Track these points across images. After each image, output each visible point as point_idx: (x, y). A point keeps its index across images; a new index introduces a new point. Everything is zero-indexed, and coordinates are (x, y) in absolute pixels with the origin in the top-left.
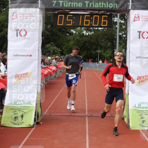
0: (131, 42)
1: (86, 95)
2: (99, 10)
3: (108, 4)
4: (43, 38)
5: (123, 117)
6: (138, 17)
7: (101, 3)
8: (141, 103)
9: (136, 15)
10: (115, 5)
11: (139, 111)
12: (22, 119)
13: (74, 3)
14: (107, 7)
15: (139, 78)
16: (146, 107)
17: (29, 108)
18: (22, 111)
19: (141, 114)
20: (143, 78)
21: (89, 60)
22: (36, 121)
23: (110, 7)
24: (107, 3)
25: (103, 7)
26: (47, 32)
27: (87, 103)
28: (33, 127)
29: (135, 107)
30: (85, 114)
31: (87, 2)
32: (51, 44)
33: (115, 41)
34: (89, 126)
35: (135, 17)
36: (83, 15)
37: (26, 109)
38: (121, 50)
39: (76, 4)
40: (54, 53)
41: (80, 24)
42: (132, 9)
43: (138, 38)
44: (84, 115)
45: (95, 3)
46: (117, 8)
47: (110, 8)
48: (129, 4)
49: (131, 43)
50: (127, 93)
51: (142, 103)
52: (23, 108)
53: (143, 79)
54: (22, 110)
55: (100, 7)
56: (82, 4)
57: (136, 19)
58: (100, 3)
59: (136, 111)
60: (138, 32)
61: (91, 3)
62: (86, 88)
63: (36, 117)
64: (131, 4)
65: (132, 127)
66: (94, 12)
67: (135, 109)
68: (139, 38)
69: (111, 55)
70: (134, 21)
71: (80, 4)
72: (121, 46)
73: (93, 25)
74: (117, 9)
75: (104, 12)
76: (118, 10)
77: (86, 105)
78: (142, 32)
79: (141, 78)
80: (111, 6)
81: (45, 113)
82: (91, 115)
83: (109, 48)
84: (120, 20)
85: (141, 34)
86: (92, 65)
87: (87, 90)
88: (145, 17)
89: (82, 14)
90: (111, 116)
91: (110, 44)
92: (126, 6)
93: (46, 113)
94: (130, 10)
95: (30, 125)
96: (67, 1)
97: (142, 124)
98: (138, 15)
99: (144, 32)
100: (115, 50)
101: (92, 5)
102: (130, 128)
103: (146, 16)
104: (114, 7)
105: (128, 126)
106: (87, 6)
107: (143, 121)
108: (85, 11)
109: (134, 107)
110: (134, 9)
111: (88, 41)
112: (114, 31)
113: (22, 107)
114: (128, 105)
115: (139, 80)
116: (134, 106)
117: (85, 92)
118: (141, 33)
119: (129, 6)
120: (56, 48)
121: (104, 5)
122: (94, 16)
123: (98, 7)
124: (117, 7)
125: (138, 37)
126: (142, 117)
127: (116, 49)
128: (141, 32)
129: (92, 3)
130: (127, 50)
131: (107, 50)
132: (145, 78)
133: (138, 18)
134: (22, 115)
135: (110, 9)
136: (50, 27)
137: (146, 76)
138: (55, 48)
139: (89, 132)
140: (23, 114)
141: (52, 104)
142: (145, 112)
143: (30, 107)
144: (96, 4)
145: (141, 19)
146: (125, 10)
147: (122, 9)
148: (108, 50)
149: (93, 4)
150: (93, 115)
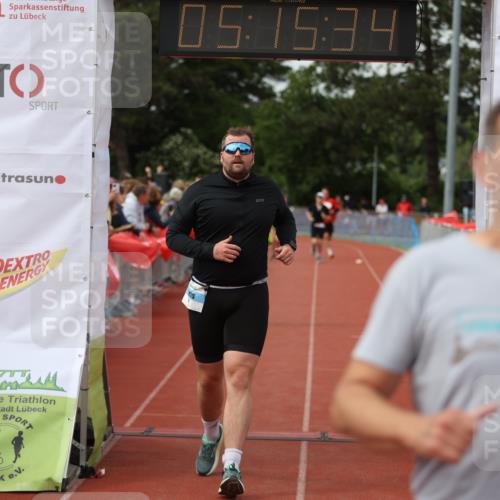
1: (311, 347)
12: (17, 455)
17: (48, 406)
18: (18, 419)
22: (83, 462)
26: (167, 88)
27: (314, 382)
28: (64, 491)
30: (300, 429)
32: (186, 136)
33: (440, 124)
37: (34, 410)
44: (294, 435)
52: (21, 405)
54: (17, 415)
63: (82, 446)
69: (426, 182)
72: (467, 147)
81: (128, 424)
82: (323, 434)
83: (417, 152)
86: (347, 220)
91: (421, 138)
93: (133, 425)
95: (50, 480)
100: (441, 161)
112: (437, 83)
113: (20, 399)
120: (205, 153)
131: (411, 163)
134: (17, 435)
136: (181, 65)
138: (201, 150)
140: (21, 433)
141: (165, 386)
143: (52, 401)
148: (416, 163)
150: (330, 435)
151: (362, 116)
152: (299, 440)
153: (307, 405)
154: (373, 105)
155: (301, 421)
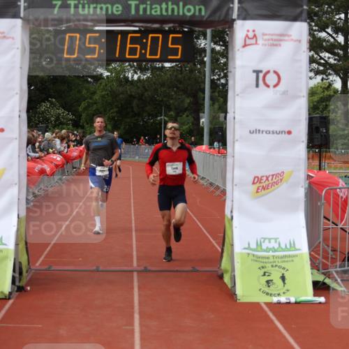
0: (238, 95)
2: (163, 21)
3: (184, 7)
4: (33, 88)
5: (220, 273)
6: (255, 36)
7: (167, 4)
8: (262, 240)
9: (248, 31)
10: (200, 10)
11: (257, 259)
13: (103, 5)
14: (181, 13)
15: (256, 179)
16: (274, 248)
19: (263, 265)
20: (267, 179)
21: (140, 139)
22: (17, 284)
23: (189, 14)
24: (181, 4)
25: (170, 13)
27: (136, 241)
29: (249, 248)
30: (132, 265)
31: (133, 3)
33: (201, 94)
34: (140, 295)
35: (247, 36)
36: (125, 33)
38: (214, 114)
39: (107, 9)
40: (59, 124)
41: (117, 56)
42: (239, 17)
43: (255, 85)
44: (130, 269)
45: (151, 5)
46: (203, 17)
47: (186, 16)
48: (231, 5)
49: (237, 97)
50: (230, 217)
51: (265, 239)
53: (267, 183)
55: (164, 13)
56: (120, 8)
57: (248, 42)
58: (164, 6)
59: (251, 257)
60: (254, 71)
61: (143, 4)
62: (132, 205)
63: (17, 275)
64: (236, 5)
65: (243, 296)
66: (149, 25)
67: (249, 254)
68: (257, 86)
69: (191, 128)
70: (245, 45)
71: (117, 7)
72: (216, 106)
73: (148, 57)
74: (205, 19)
75: (173, 27)
76: (206, 21)
77: (134, 246)
78: (264, 72)
79: (261, 179)
80: (189, 11)
82: (145, 268)
83: (186, 110)
84: (212, 44)
85: (260, 77)
87: (134, 210)
88: (270, 37)
89: (121, 31)
90: (192, 271)
91: (188, 101)
92: (225, 10)
94: (234, 20)
95: (2, 292)
96: (86, 2)
97: (267, 289)
98: (254, 31)
99: (268, 72)
100: (201, 115)
101: (145, 10)
102: (238, 298)
103: (272, 35)
104: (197, 13)
105: (232, 294)
106: (133, 12)
107: (268, 282)
108: (130, 23)
109: (245, 249)
110: (245, 19)
111: (137, 96)
114: (232, 245)
115: (258, 185)
116: (247, 246)
117: (130, 215)
118: (261, 75)
119: (233, 10)
121: (173, 10)
122: (151, 35)
123: (159, 13)
124: (203, 13)
125: (255, 83)
126: (265, 273)
127: (204, 113)
128: (261, 71)
129: (144, 6)
130: (228, 115)
131: (181, 116)
132: (272, 179)
133: (252, 38)
135: (188, 19)
137: (273, 175)
139: (140, 309)
142: (271, 260)
143: (1, 251)
144: (154, 6)
145: (260, 41)
146: (222, 21)
147: (216, 18)
148: (184, 116)
149: (148, 7)
150: (149, 268)
151: (156, 90)
152: (132, 271)
153: (135, 253)
154: (163, 85)
155: (132, 261)
